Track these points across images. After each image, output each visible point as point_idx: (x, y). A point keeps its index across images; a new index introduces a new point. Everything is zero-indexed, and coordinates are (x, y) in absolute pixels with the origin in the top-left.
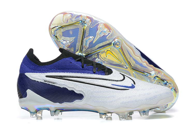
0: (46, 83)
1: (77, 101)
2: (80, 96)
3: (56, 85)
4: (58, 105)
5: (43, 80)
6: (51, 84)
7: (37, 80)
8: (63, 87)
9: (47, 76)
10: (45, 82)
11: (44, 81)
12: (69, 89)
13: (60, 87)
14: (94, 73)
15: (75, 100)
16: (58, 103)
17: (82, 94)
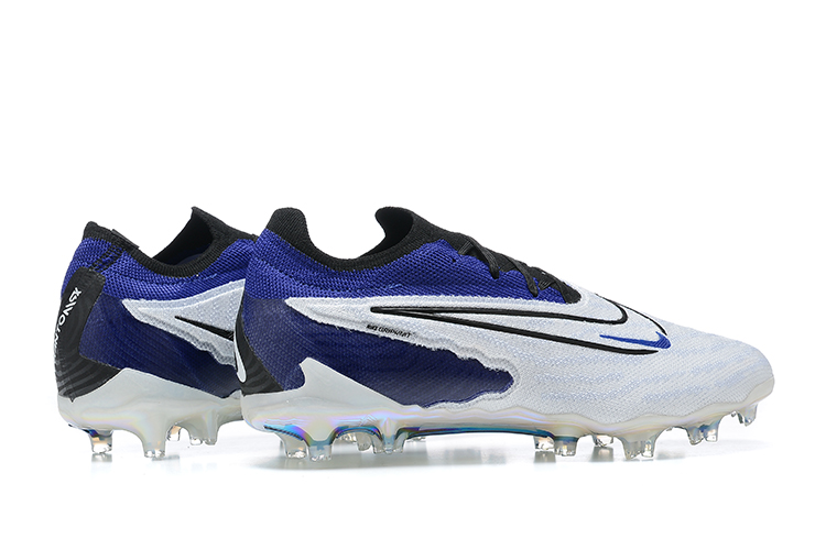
0: (376, 333)
1: (486, 395)
2: (501, 380)
3: (411, 342)
4: (414, 414)
5: (364, 322)
6: (393, 337)
7: (338, 324)
8: (438, 346)
9: (375, 310)
10: (370, 331)
11: (368, 327)
12: (460, 355)
13: (428, 346)
14: (535, 296)
15: (480, 393)
16: (416, 408)
17: (506, 370)
